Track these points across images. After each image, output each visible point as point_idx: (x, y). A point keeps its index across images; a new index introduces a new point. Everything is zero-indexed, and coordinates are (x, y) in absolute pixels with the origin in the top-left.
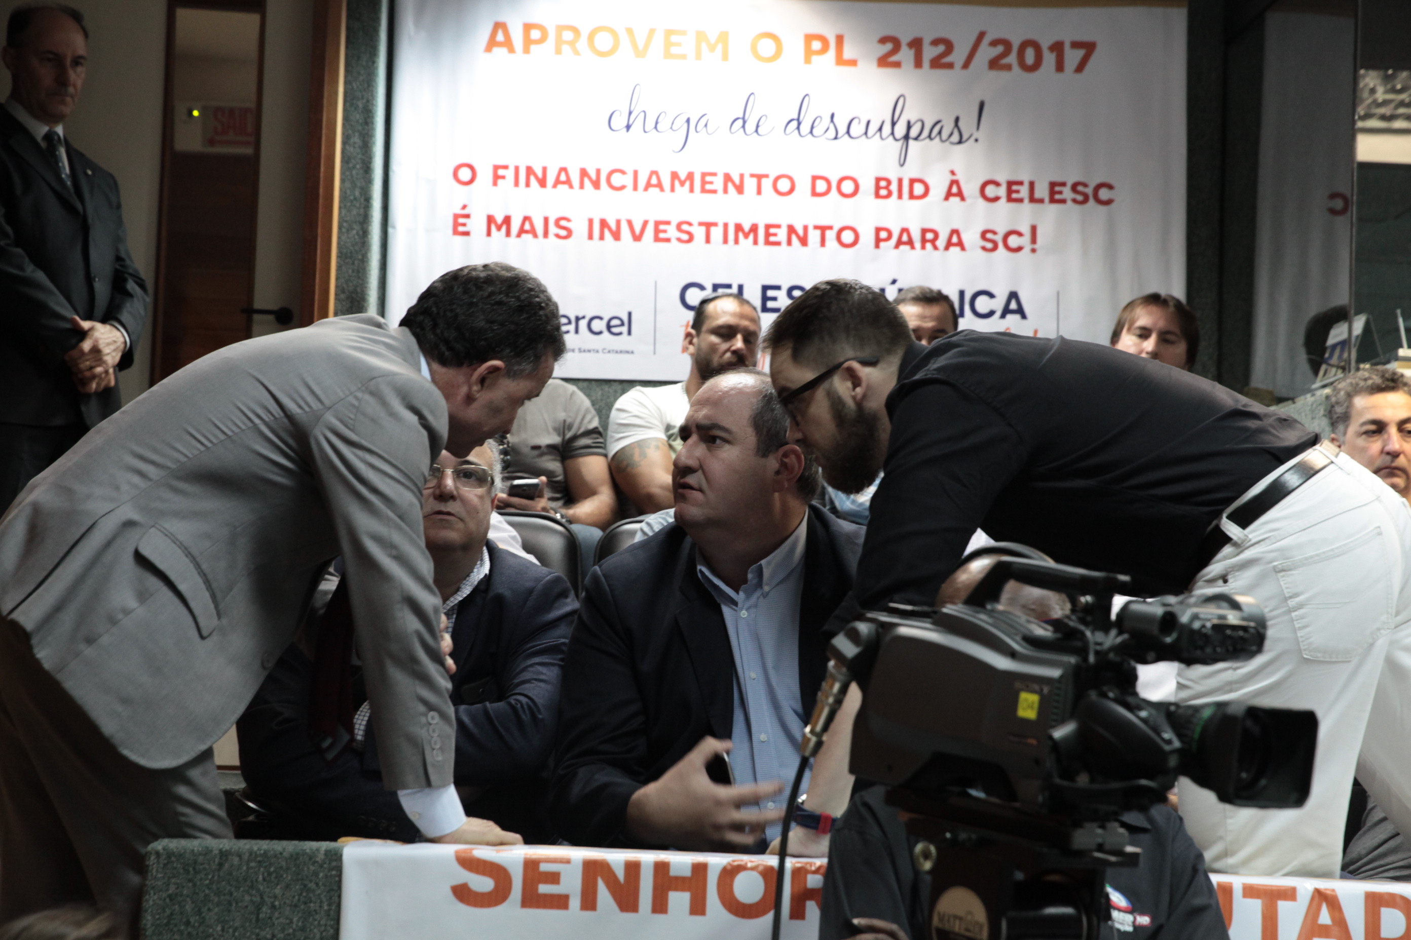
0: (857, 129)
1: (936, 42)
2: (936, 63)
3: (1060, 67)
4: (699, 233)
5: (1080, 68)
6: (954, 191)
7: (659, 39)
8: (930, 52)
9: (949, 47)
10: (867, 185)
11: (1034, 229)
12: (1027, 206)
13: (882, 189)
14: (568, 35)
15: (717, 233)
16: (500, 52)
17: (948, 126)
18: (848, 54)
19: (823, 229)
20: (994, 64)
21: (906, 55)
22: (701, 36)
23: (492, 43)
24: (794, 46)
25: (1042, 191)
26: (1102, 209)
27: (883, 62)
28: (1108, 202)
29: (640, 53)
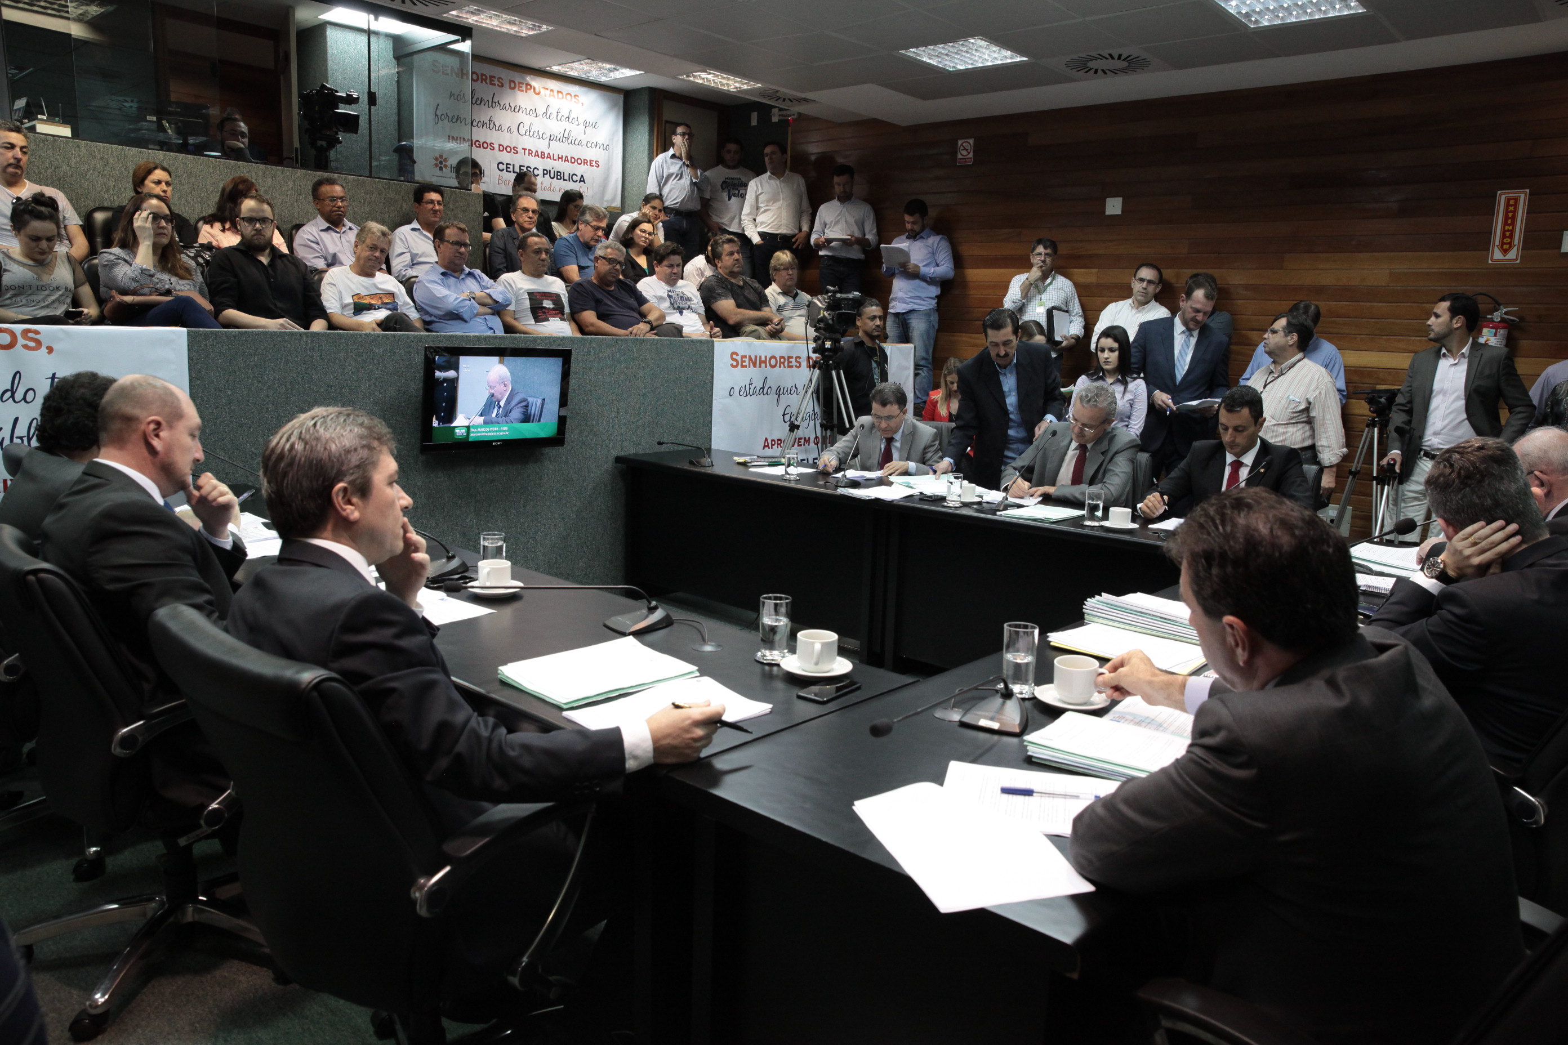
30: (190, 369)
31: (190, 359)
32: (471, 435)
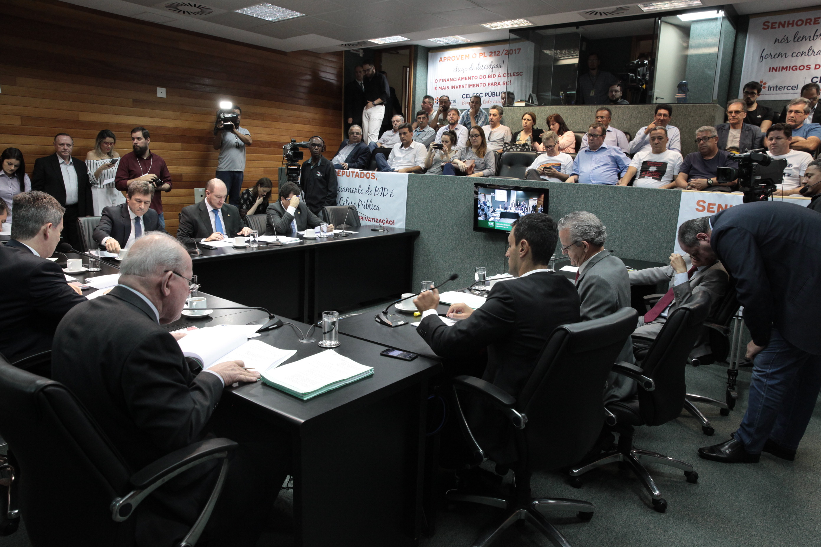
0: (486, 67)
1: (497, 52)
2: (498, 55)
3: (515, 53)
4: (465, 86)
5: (518, 53)
6: (499, 76)
7: (460, 57)
8: (497, 53)
9: (499, 52)
10: (487, 76)
11: (511, 81)
12: (510, 77)
13: (489, 76)
14: (449, 58)
15: (467, 86)
16: (441, 62)
17: (499, 65)
18: (485, 55)
19: (481, 84)
20: (506, 54)
21: (493, 54)
22: (466, 56)
23: (440, 61)
24: (478, 55)
25: (512, 74)
26: (520, 76)
27: (490, 56)
28: (522, 75)
29: (458, 59)
30: (408, 187)
31: (408, 184)
32: (496, 226)
